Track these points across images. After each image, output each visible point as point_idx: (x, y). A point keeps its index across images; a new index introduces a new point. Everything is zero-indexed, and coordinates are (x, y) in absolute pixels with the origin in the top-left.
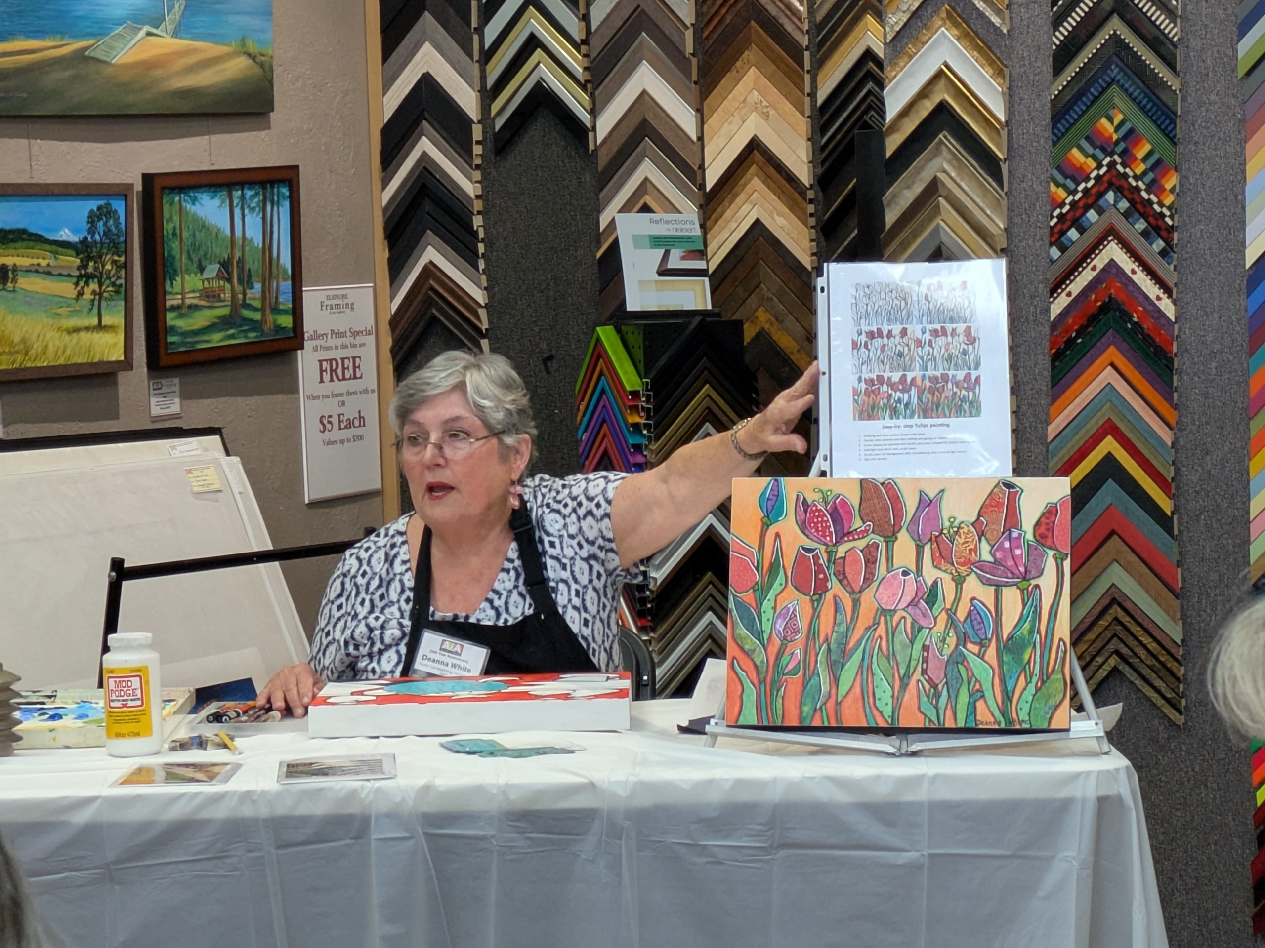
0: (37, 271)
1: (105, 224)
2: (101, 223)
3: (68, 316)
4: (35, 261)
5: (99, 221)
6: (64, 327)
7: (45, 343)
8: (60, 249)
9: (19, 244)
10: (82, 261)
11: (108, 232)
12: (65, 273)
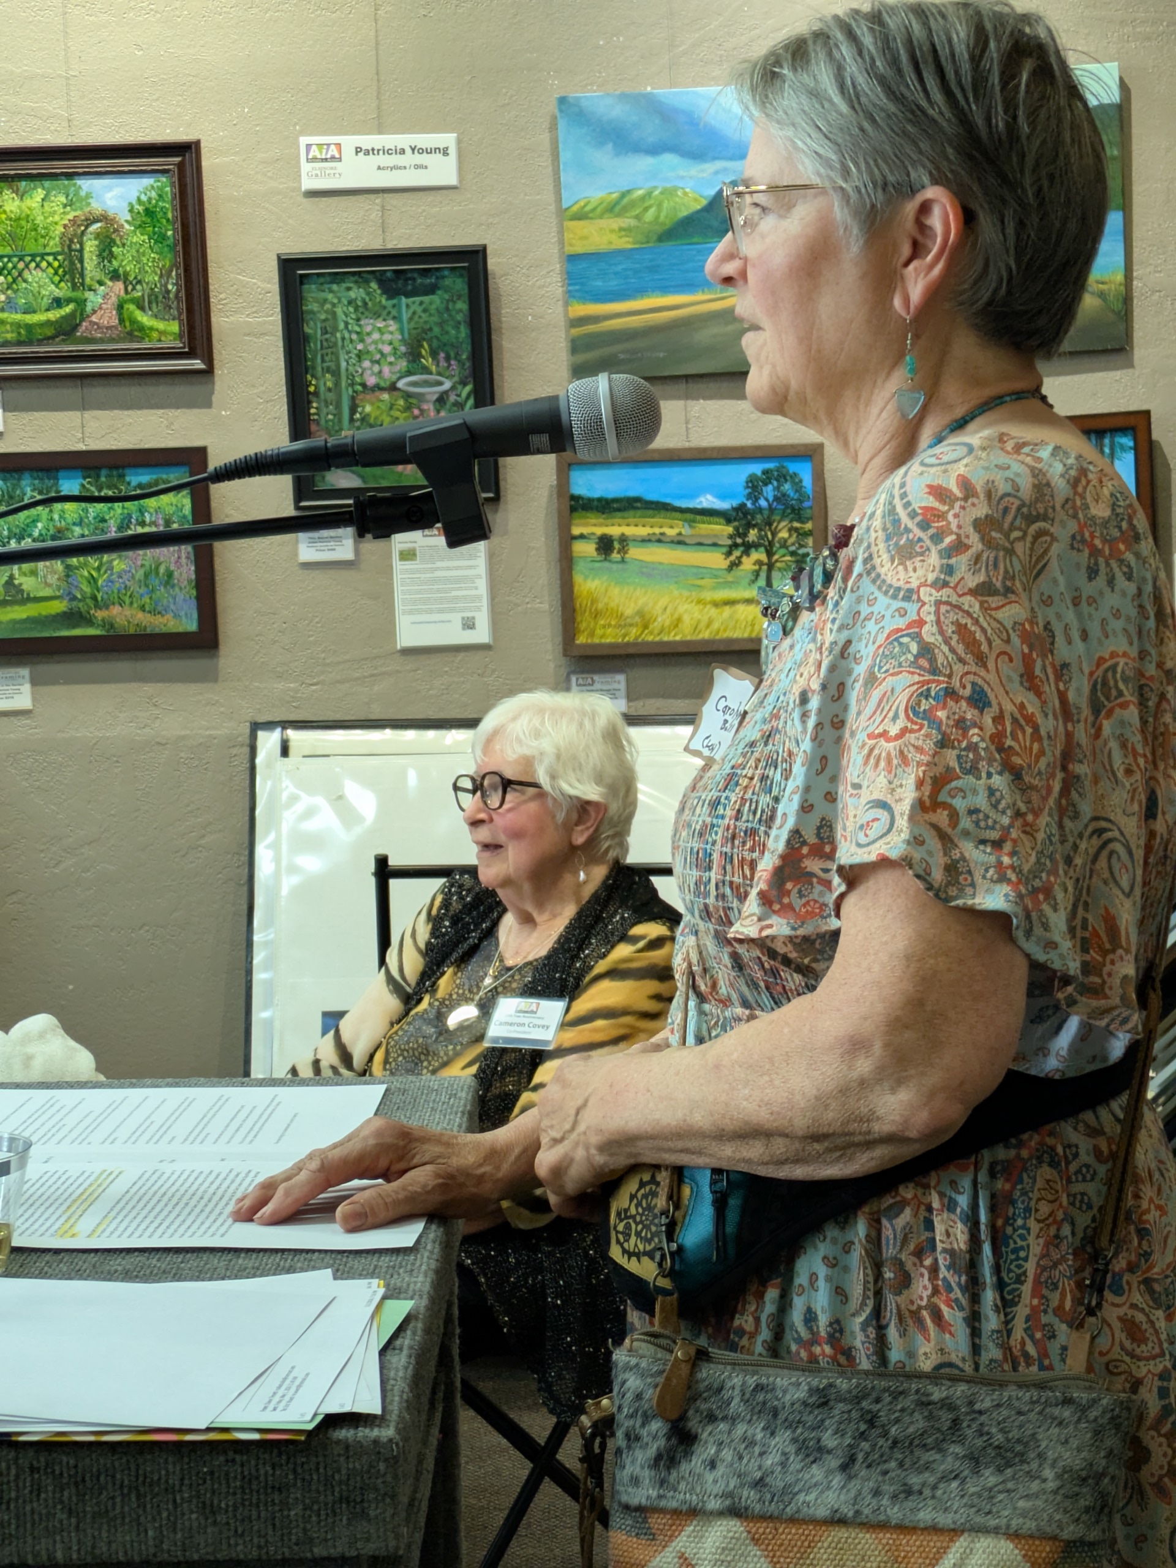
0: (659, 541)
1: (778, 488)
2: (770, 487)
3: (714, 588)
4: (657, 531)
5: (766, 485)
6: (708, 599)
7: (676, 616)
8: (698, 517)
9: (631, 513)
10: (736, 529)
11: (781, 498)
12: (710, 542)
